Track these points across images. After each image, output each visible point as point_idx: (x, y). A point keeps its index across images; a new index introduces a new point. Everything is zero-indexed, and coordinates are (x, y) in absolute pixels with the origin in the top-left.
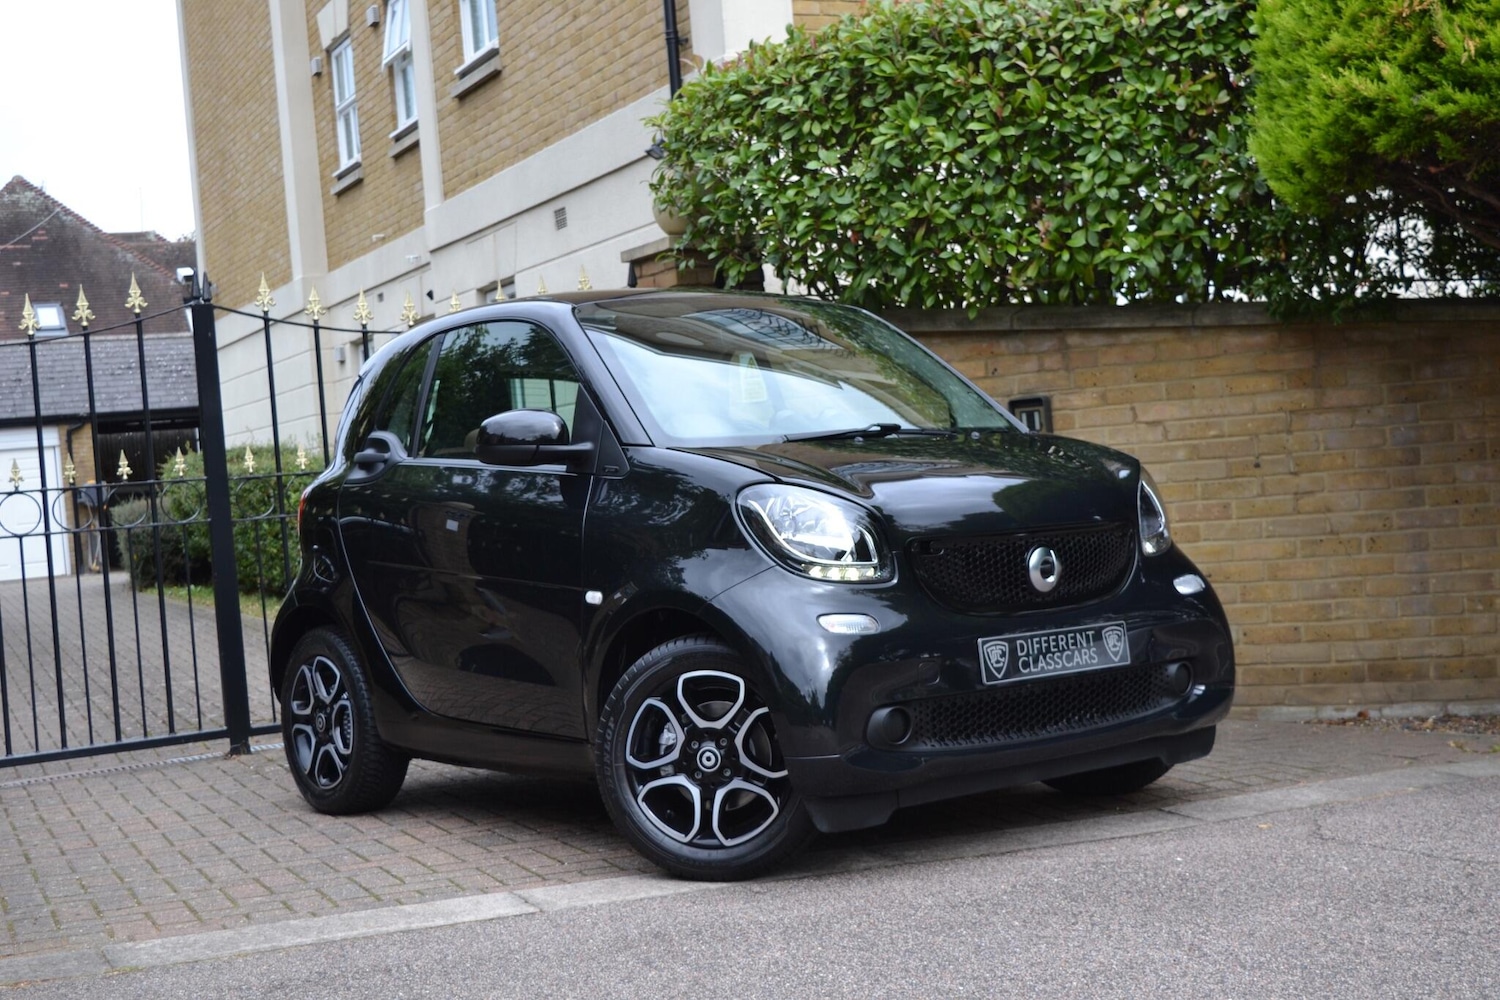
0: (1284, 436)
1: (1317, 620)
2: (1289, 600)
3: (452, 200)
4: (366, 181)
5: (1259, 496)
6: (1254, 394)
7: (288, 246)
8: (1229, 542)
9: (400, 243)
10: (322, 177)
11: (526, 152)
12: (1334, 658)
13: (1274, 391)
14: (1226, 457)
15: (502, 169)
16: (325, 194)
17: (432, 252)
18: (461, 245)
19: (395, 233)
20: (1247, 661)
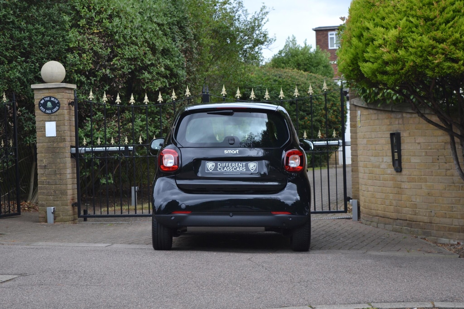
0: (443, 150)
1: (450, 211)
2: (444, 204)
5: (439, 169)
6: (437, 136)
8: (432, 183)
12: (454, 224)
13: (441, 136)
14: (432, 156)
20: (436, 222)
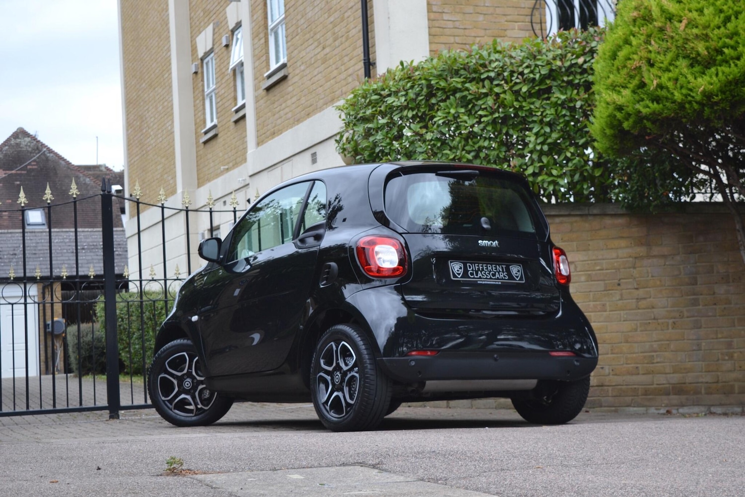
0: (631, 269)
1: (647, 363)
2: (634, 353)
3: (260, 148)
4: (219, 136)
5: (620, 300)
6: (617, 249)
7: (175, 172)
8: (605, 323)
9: (235, 171)
10: (196, 133)
11: (299, 121)
12: (655, 383)
13: (627, 247)
14: (604, 280)
15: (287, 130)
16: (197, 142)
17: (251, 176)
18: (265, 173)
19: (233, 166)
20: (614, 384)
